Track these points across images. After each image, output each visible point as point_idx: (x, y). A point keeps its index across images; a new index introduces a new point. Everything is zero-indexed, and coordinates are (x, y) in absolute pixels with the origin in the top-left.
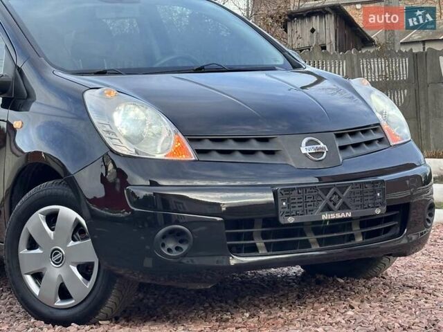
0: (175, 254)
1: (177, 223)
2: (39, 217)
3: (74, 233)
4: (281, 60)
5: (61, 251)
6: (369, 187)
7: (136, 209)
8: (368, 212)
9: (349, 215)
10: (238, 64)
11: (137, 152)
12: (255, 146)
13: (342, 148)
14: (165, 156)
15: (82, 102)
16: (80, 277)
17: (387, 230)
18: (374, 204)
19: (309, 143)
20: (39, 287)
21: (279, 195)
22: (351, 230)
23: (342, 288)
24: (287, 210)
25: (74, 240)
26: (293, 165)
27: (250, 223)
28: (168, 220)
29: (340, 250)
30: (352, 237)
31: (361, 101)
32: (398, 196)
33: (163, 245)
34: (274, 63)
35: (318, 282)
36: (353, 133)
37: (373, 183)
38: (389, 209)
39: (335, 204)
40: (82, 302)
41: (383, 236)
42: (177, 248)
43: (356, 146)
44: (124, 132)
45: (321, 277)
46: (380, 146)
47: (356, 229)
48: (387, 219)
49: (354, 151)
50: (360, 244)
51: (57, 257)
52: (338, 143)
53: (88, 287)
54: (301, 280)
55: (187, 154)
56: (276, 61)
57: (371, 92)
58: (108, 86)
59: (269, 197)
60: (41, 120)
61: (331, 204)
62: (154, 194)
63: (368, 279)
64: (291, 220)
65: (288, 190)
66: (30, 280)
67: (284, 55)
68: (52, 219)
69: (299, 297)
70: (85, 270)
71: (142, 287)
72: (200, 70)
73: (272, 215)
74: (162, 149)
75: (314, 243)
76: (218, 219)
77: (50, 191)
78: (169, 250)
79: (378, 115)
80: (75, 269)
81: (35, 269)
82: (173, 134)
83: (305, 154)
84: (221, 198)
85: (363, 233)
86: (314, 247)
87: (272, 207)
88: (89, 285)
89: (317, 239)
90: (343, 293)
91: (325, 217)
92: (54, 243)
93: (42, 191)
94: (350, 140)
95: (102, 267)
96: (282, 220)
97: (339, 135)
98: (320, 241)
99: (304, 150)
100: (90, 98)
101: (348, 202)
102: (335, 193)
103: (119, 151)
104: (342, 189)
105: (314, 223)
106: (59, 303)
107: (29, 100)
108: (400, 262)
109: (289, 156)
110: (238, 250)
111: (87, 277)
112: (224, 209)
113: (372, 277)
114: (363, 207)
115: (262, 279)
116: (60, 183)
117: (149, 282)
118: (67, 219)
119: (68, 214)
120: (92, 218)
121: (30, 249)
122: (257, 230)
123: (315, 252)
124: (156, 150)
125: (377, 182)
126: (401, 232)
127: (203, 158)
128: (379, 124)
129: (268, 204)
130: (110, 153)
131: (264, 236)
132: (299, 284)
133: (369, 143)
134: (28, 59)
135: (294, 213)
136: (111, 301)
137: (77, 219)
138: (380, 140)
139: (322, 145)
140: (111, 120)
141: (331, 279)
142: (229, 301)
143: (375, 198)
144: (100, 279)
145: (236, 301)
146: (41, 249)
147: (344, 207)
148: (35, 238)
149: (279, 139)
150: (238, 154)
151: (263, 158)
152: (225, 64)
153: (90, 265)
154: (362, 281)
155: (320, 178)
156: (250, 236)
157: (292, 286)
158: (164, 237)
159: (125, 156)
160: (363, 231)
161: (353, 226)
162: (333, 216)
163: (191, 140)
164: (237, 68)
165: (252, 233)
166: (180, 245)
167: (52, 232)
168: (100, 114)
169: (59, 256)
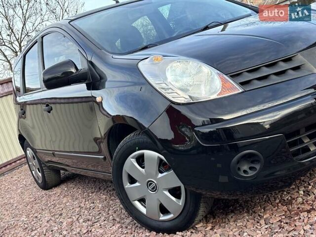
0: (251, 173)
2: (131, 161)
3: (159, 167)
5: (154, 182)
11: (190, 97)
12: (283, 66)
14: (217, 95)
16: (173, 198)
20: (145, 207)
25: (161, 172)
33: (239, 169)
42: (251, 168)
44: (178, 85)
53: (181, 204)
60: (116, 92)
62: (217, 129)
68: (140, 160)
70: (175, 192)
72: (206, 28)
77: (134, 141)
78: (245, 172)
80: (167, 193)
81: (139, 197)
88: (181, 202)
92: (147, 177)
93: (128, 142)
100: (143, 66)
103: (179, 102)
106: (163, 218)
107: (102, 81)
111: (178, 196)
116: (139, 134)
118: (151, 158)
119: (151, 154)
121: (131, 183)
127: (248, 88)
130: (172, 105)
134: (94, 53)
136: (201, 212)
137: (159, 157)
140: (166, 79)
146: (139, 182)
149: (300, 55)
150: (274, 77)
151: (292, 74)
153: (179, 188)
159: (183, 104)
163: (232, 77)
166: (253, 165)
167: (143, 170)
168: (155, 76)
169: (153, 185)
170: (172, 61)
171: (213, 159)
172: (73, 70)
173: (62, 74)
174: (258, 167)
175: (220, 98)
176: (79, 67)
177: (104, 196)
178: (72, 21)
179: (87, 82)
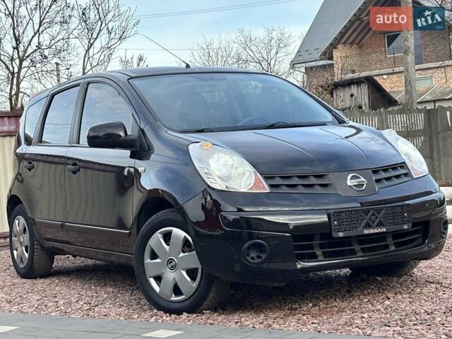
0: (257, 261)
1: (258, 238)
2: (158, 236)
3: (183, 247)
4: (330, 117)
5: (174, 260)
6: (399, 209)
7: (227, 229)
8: (398, 228)
9: (384, 230)
10: (298, 121)
11: (227, 187)
12: (313, 181)
13: (378, 181)
14: (248, 190)
15: (187, 152)
16: (188, 279)
17: (412, 241)
18: (402, 221)
19: (353, 178)
20: (159, 286)
21: (332, 216)
22: (386, 241)
23: (381, 284)
24: (338, 227)
25: (184, 252)
26: (341, 194)
27: (311, 238)
28: (251, 236)
29: (378, 256)
30: (387, 247)
31: (390, 146)
32: (420, 215)
33: (248, 255)
34: (325, 120)
35: (363, 280)
36: (385, 170)
37: (401, 206)
38: (414, 225)
39: (373, 223)
40: (191, 296)
41: (410, 245)
42: (258, 257)
43: (388, 179)
44: (218, 173)
45: (365, 276)
46: (406, 179)
47: (390, 240)
48: (413, 233)
49: (386, 183)
50: (393, 251)
51: (172, 264)
52: (374, 177)
54: (349, 279)
55: (264, 188)
56: (327, 118)
57: (398, 139)
58: (206, 141)
59: (324, 218)
60: (159, 166)
61: (370, 222)
62: (241, 217)
63: (400, 277)
64: (341, 234)
65: (339, 213)
66: (152, 282)
67: (333, 115)
68: (167, 237)
69: (349, 292)
70: (192, 273)
71: (233, 285)
72: (271, 127)
73: (327, 231)
74: (245, 184)
75: (358, 251)
76: (288, 235)
77: (166, 217)
78: (253, 258)
79: (403, 156)
80: (184, 273)
81: (156, 273)
82: (253, 174)
83: (350, 186)
84: (289, 220)
85: (395, 244)
86: (358, 255)
87: (327, 225)
88: (195, 285)
89: (361, 248)
90: (382, 288)
91: (366, 232)
92: (169, 254)
93: (160, 217)
94: (384, 175)
95: (204, 272)
96: (334, 235)
97: (375, 172)
98: (363, 250)
99: (349, 183)
100: (193, 149)
101: (383, 221)
102: (373, 214)
103: (215, 187)
104: (379, 211)
105: (358, 236)
106: (174, 298)
107: (149, 152)
108: (423, 264)
109: (338, 188)
110: (303, 257)
111: (193, 278)
112: (291, 227)
113: (402, 276)
114: (394, 224)
115: (321, 278)
116: (173, 211)
117: (238, 281)
118: (178, 237)
119: (179, 233)
120: (196, 236)
121: (152, 259)
122: (317, 242)
123: (359, 258)
124: (241, 186)
125: (405, 205)
126: (423, 243)
127: (275, 190)
128: (404, 163)
129: (323, 224)
130: (208, 189)
131: (322, 246)
132: (348, 282)
133: (397, 177)
134: (148, 123)
135: (343, 229)
136: (211, 296)
137: (185, 237)
138: (406, 175)
139: (362, 179)
140: (208, 164)
141: (371, 278)
142: (297, 295)
143: (404, 217)
144: (203, 280)
145: (302, 295)
146: (160, 259)
147: (380, 224)
148: (155, 251)
149: (331, 175)
150: (301, 187)
151: (319, 190)
152: (289, 122)
153: (197, 269)
154: (395, 279)
155: (361, 204)
156: (311, 247)
157: (343, 283)
158: (248, 248)
159: (219, 190)
160: (395, 241)
161: (387, 238)
162: (372, 231)
163: (266, 178)
164: (298, 124)
165: (312, 244)
166: (260, 255)
167: (168, 247)
168: (200, 160)
169: (173, 263)
170: (218, 151)
171: (233, 249)
172: (122, 134)
173: (104, 135)
174: (264, 256)
175: (249, 193)
176: (129, 133)
177: (111, 290)
178: (132, 78)
179: (133, 149)
